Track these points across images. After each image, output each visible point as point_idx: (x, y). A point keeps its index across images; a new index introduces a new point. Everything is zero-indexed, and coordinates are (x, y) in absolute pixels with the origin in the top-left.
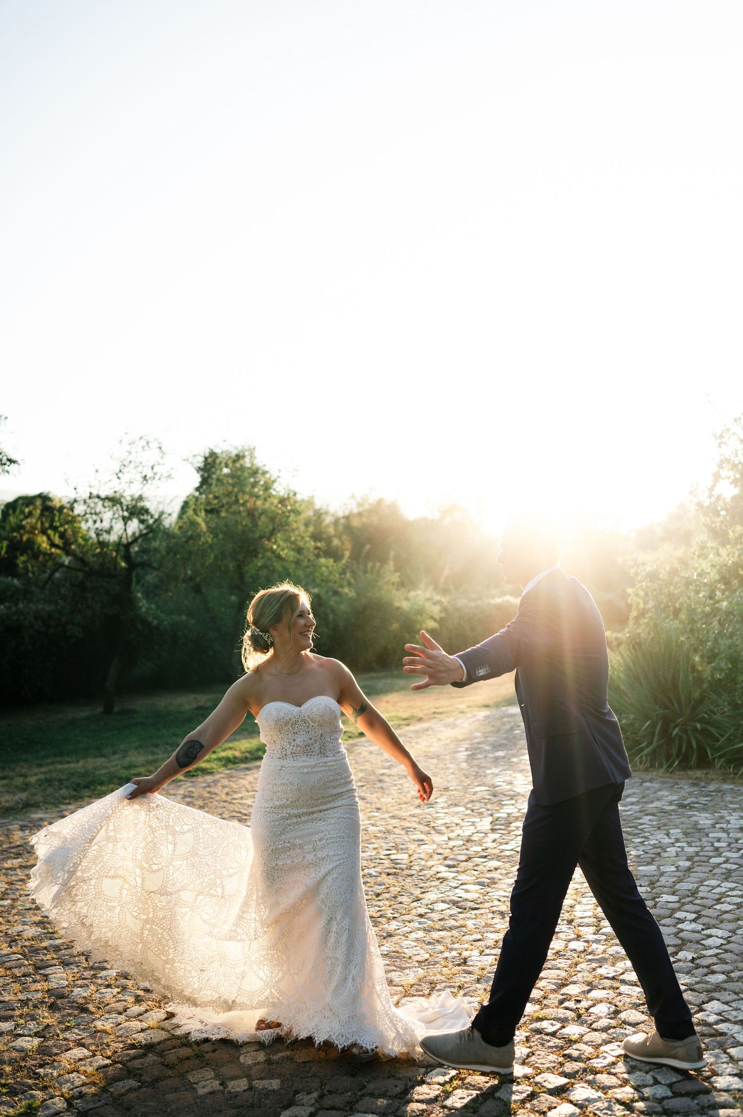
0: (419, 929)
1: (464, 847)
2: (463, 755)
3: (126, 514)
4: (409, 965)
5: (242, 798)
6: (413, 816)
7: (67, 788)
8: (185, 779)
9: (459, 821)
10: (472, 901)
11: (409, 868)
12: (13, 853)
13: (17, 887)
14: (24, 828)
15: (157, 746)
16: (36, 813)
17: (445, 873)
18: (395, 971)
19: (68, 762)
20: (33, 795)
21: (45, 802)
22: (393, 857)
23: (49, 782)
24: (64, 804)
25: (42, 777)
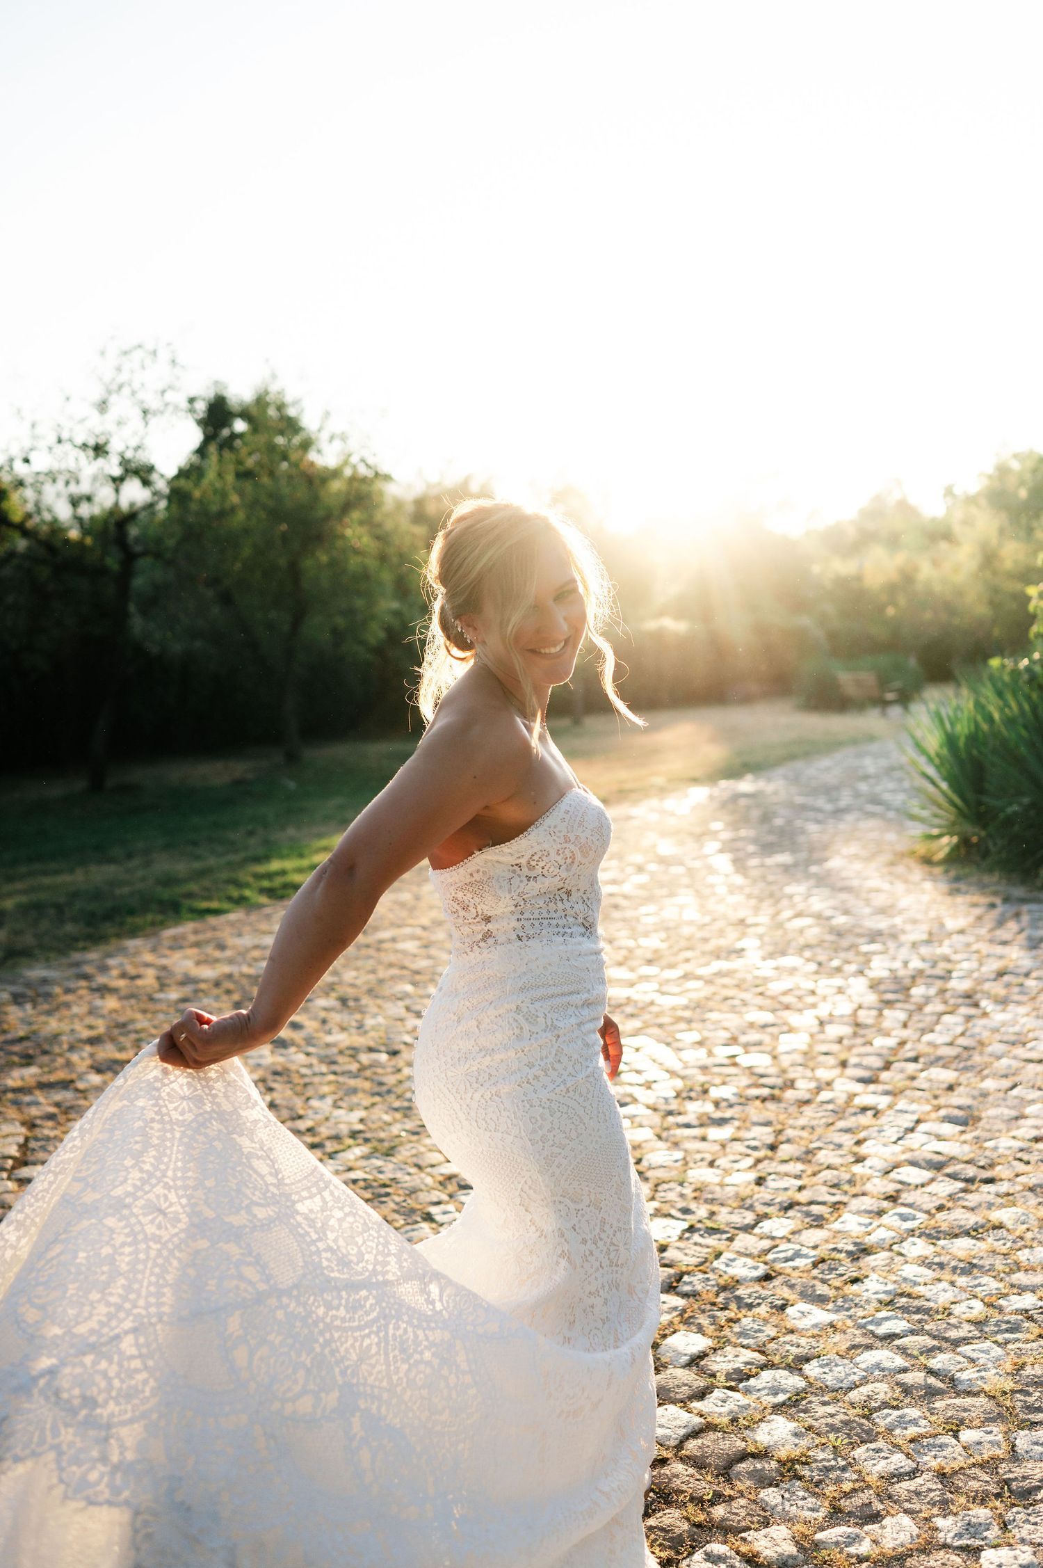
0: (911, 1232)
1: (859, 1041)
2: (723, 862)
3: (117, 472)
4: (962, 1333)
5: (394, 940)
6: (720, 974)
7: (74, 920)
8: (273, 902)
9: (810, 985)
10: (967, 1162)
11: (791, 1084)
12: (15, 1054)
13: (46, 1132)
14: (20, 1000)
15: (195, 844)
16: (30, 967)
17: (867, 1096)
18: (940, 1349)
19: (57, 872)
20: (18, 933)
21: (41, 946)
22: (745, 1060)
23: (38, 907)
24: (76, 950)
25: (23, 899)
